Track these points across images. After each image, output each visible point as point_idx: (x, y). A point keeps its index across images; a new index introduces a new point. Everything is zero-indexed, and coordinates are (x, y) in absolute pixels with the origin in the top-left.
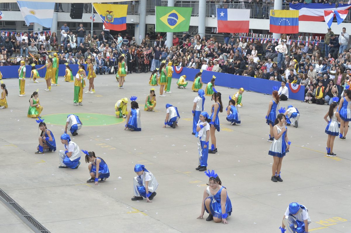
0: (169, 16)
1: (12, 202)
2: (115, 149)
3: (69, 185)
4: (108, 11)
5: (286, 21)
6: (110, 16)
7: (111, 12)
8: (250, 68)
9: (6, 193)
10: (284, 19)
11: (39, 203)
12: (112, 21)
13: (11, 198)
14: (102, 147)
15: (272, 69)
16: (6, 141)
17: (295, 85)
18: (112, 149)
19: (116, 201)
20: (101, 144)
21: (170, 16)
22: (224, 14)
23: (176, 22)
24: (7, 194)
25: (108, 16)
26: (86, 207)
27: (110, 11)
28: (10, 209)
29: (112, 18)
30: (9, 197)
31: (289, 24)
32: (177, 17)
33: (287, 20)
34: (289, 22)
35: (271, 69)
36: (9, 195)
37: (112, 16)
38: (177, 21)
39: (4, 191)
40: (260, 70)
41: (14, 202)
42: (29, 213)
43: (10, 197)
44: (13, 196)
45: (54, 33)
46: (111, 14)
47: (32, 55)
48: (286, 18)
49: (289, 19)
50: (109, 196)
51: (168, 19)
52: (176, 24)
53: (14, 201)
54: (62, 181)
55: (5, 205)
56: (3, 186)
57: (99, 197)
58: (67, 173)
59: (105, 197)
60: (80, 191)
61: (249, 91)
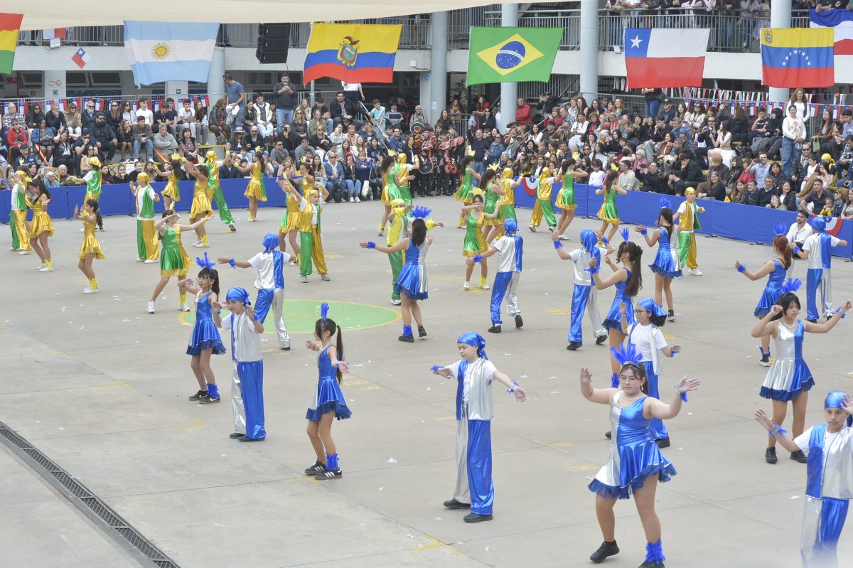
0: (502, 49)
1: (122, 527)
2: (377, 388)
3: (266, 482)
4: (348, 39)
5: (799, 55)
9: (108, 504)
10: (795, 52)
11: (190, 526)
13: (121, 515)
15: (770, 180)
16: (103, 374)
17: (828, 219)
18: (370, 388)
19: (385, 519)
21: (504, 48)
22: (641, 41)
24: (111, 507)
26: (308, 536)
27: (353, 38)
28: (118, 544)
30: (116, 514)
31: (809, 63)
32: (522, 51)
33: (803, 54)
34: (807, 58)
35: (767, 180)
36: (113, 509)
39: (104, 501)
41: (127, 526)
42: (166, 554)
43: (118, 513)
44: (127, 510)
47: (163, 156)
48: (800, 49)
49: (808, 50)
50: (366, 507)
52: (516, 65)
53: (129, 524)
54: (247, 470)
55: (106, 535)
56: (100, 487)
57: (340, 509)
58: (260, 452)
59: (357, 510)
60: (293, 496)
61: (712, 236)
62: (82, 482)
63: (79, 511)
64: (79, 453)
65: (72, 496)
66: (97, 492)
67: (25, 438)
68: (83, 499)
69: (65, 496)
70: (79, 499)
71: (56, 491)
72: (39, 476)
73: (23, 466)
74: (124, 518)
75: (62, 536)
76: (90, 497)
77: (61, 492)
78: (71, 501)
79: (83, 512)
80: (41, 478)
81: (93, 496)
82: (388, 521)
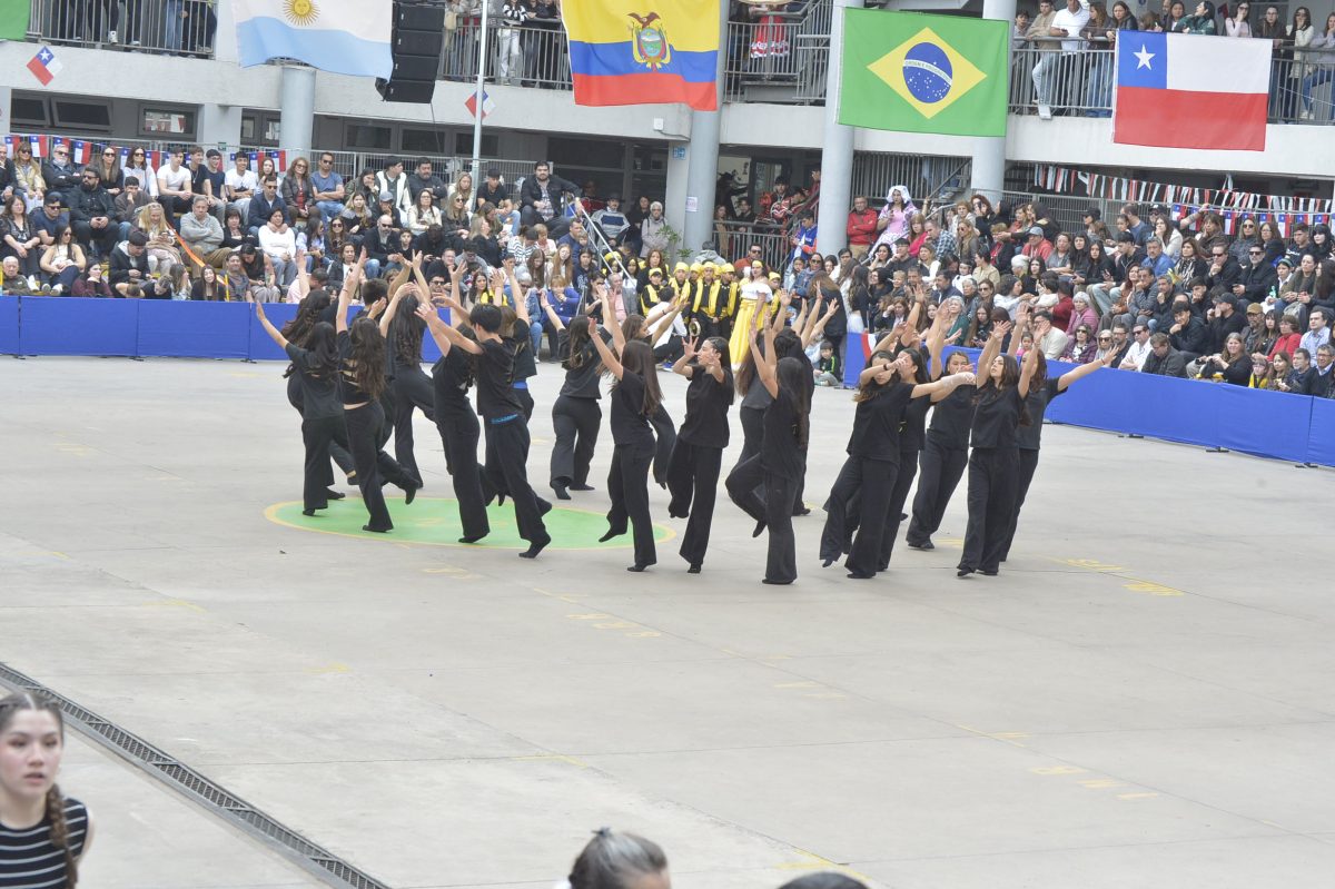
0: (908, 57)
1: (239, 808)
2: (658, 634)
3: (487, 759)
7: (653, 18)
8: (1236, 345)
9: (204, 775)
11: (364, 815)
12: (667, 60)
13: (232, 792)
14: (598, 626)
15: (1326, 352)
16: (143, 588)
18: (643, 635)
19: (716, 822)
20: (591, 616)
21: (911, 55)
22: (1152, 55)
23: (941, 86)
24: (210, 779)
27: (644, 13)
28: (238, 832)
30: (224, 790)
32: (946, 65)
35: (1320, 351)
36: (217, 783)
38: (950, 82)
39: (194, 769)
40: (1277, 357)
41: (248, 808)
42: (330, 851)
43: (225, 788)
44: (240, 784)
45: (301, 163)
50: (678, 804)
51: (904, 68)
52: (943, 95)
53: (251, 806)
54: (448, 740)
55: (214, 817)
56: (184, 750)
58: (464, 715)
59: (662, 807)
60: (541, 780)
61: (1220, 451)
62: (147, 741)
63: (157, 782)
64: (131, 699)
65: (135, 759)
66: (179, 757)
67: (22, 672)
68: (157, 765)
69: (125, 759)
70: (149, 764)
71: (104, 749)
74: (239, 795)
75: (133, 814)
76: (168, 763)
77: (114, 752)
78: (135, 765)
79: (161, 780)
81: (174, 762)
82: (722, 825)
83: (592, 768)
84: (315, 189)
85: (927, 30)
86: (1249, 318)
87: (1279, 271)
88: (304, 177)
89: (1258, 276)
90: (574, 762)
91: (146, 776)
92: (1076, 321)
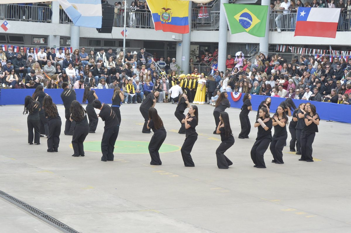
0: (240, 16)
1: (64, 227)
2: (178, 176)
3: (132, 211)
4: (164, 9)
6: (167, 14)
7: (168, 9)
8: (334, 92)
9: (55, 218)
11: (99, 228)
12: (170, 21)
13: (62, 222)
14: (161, 174)
16: (37, 168)
18: (174, 176)
19: (195, 227)
20: (159, 171)
23: (249, 24)
24: (56, 219)
25: (164, 15)
27: (166, 8)
29: (169, 16)
32: (251, 18)
36: (58, 220)
37: (169, 14)
38: (251, 23)
39: (51, 216)
41: (67, 227)
43: (60, 221)
44: (64, 220)
45: (77, 50)
46: (168, 11)
50: (185, 222)
51: (239, 20)
52: (249, 26)
53: (68, 226)
54: (121, 206)
55: (58, 229)
56: (49, 211)
57: (172, 222)
58: (125, 199)
59: (180, 223)
60: (147, 217)
61: (330, 121)
62: (39, 209)
63: (42, 221)
64: (34, 198)
65: (36, 214)
66: (47, 213)
67: (4, 191)
68: (41, 216)
69: (33, 214)
70: (39, 215)
71: (27, 212)
72: (16, 206)
73: (7, 202)
74: (64, 223)
75: (35, 229)
76: (44, 215)
77: (30, 213)
78: (36, 216)
80: (18, 207)
81: (46, 215)
82: (197, 227)
83: (161, 213)
84: (80, 57)
85: (246, 9)
86: (337, 85)
87: (345, 72)
88: (78, 54)
89: (339, 73)
90: (156, 211)
91: (38, 219)
92: (290, 87)
